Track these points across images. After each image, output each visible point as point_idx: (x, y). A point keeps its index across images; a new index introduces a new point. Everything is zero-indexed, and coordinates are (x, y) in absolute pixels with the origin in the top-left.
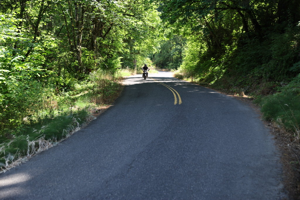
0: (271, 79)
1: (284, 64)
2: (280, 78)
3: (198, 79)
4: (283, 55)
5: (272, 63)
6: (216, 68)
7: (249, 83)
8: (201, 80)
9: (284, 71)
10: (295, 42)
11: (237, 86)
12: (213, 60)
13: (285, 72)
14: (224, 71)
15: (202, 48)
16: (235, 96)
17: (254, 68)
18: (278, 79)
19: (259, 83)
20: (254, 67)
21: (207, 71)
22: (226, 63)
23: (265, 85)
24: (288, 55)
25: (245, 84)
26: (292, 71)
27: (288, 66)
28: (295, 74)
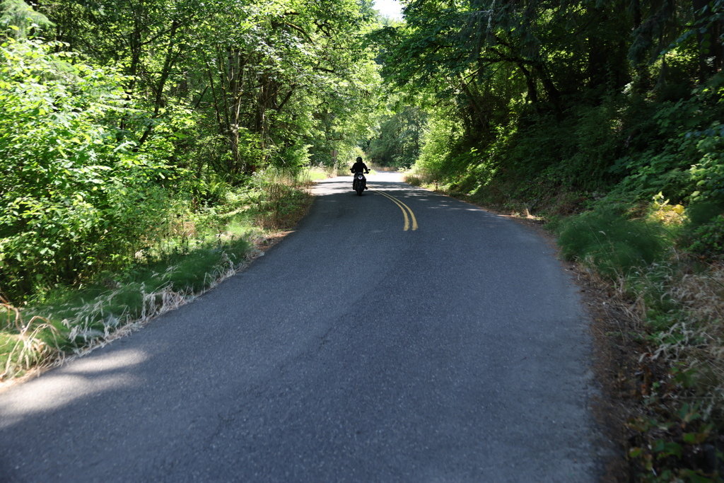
0: (576, 186)
1: (599, 161)
2: (592, 186)
3: (448, 186)
4: (595, 145)
5: (578, 158)
6: (480, 166)
7: (537, 195)
8: (453, 188)
9: (599, 173)
10: (619, 122)
11: (517, 198)
12: (474, 152)
13: (602, 175)
14: (493, 171)
15: (454, 129)
16: (512, 216)
17: (546, 168)
18: (589, 187)
19: (555, 194)
20: (546, 165)
21: (464, 171)
22: (496, 158)
23: (565, 198)
24: (606, 144)
25: (531, 195)
26: (613, 172)
27: (606, 164)
28: (617, 178)
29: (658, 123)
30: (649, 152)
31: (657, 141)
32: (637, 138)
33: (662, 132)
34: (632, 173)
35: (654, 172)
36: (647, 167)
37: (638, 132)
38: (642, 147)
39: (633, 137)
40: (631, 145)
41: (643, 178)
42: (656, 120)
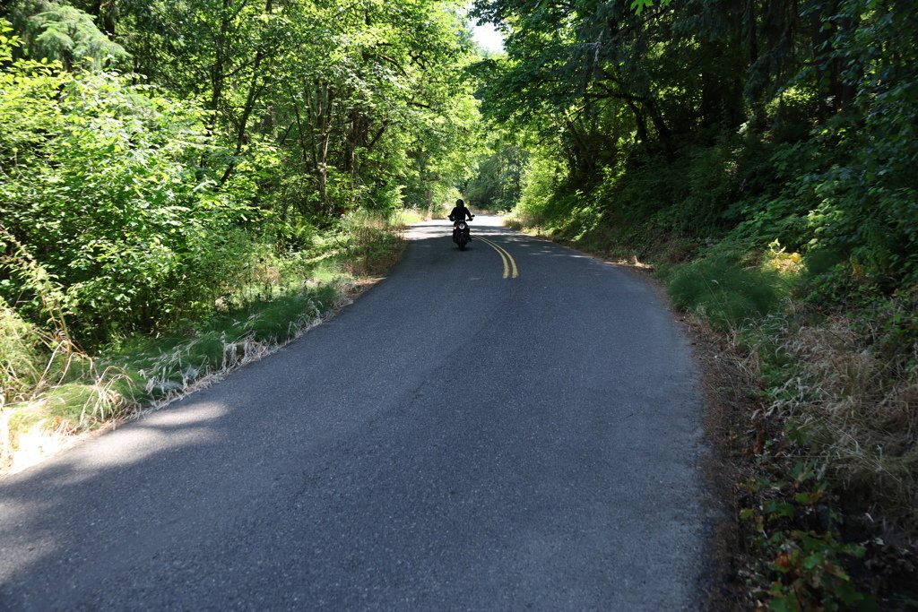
0: (688, 232)
1: (712, 205)
2: (704, 232)
3: (551, 231)
4: (708, 188)
5: (690, 202)
6: (585, 210)
7: (646, 241)
8: (556, 233)
9: (712, 218)
10: (734, 164)
11: (625, 244)
12: (579, 195)
13: (715, 219)
14: (599, 215)
15: (558, 170)
16: (620, 263)
17: (656, 212)
18: (701, 233)
19: (665, 241)
20: (657, 209)
21: (568, 215)
22: (603, 201)
23: (676, 244)
24: (720, 188)
25: (640, 241)
26: (727, 217)
27: (720, 208)
28: (732, 224)
29: (775, 165)
30: (765, 196)
31: (774, 185)
32: (753, 182)
33: (779, 175)
34: (747, 218)
35: (770, 218)
36: (763, 212)
37: (754, 175)
38: (757, 191)
39: (748, 180)
40: (747, 188)
41: (759, 224)
42: (773, 162)
